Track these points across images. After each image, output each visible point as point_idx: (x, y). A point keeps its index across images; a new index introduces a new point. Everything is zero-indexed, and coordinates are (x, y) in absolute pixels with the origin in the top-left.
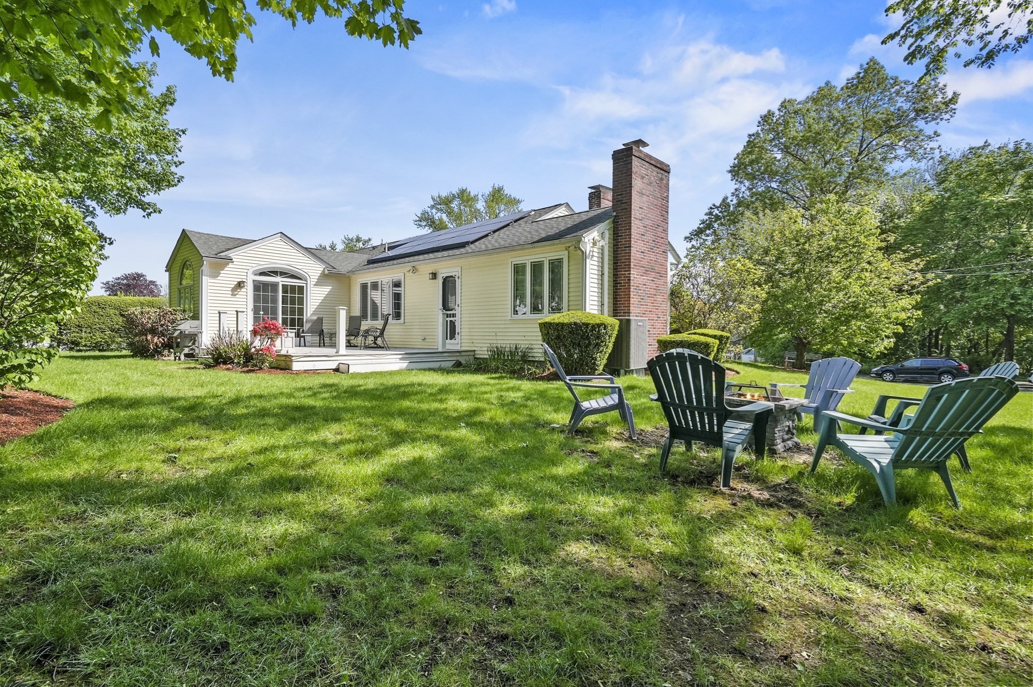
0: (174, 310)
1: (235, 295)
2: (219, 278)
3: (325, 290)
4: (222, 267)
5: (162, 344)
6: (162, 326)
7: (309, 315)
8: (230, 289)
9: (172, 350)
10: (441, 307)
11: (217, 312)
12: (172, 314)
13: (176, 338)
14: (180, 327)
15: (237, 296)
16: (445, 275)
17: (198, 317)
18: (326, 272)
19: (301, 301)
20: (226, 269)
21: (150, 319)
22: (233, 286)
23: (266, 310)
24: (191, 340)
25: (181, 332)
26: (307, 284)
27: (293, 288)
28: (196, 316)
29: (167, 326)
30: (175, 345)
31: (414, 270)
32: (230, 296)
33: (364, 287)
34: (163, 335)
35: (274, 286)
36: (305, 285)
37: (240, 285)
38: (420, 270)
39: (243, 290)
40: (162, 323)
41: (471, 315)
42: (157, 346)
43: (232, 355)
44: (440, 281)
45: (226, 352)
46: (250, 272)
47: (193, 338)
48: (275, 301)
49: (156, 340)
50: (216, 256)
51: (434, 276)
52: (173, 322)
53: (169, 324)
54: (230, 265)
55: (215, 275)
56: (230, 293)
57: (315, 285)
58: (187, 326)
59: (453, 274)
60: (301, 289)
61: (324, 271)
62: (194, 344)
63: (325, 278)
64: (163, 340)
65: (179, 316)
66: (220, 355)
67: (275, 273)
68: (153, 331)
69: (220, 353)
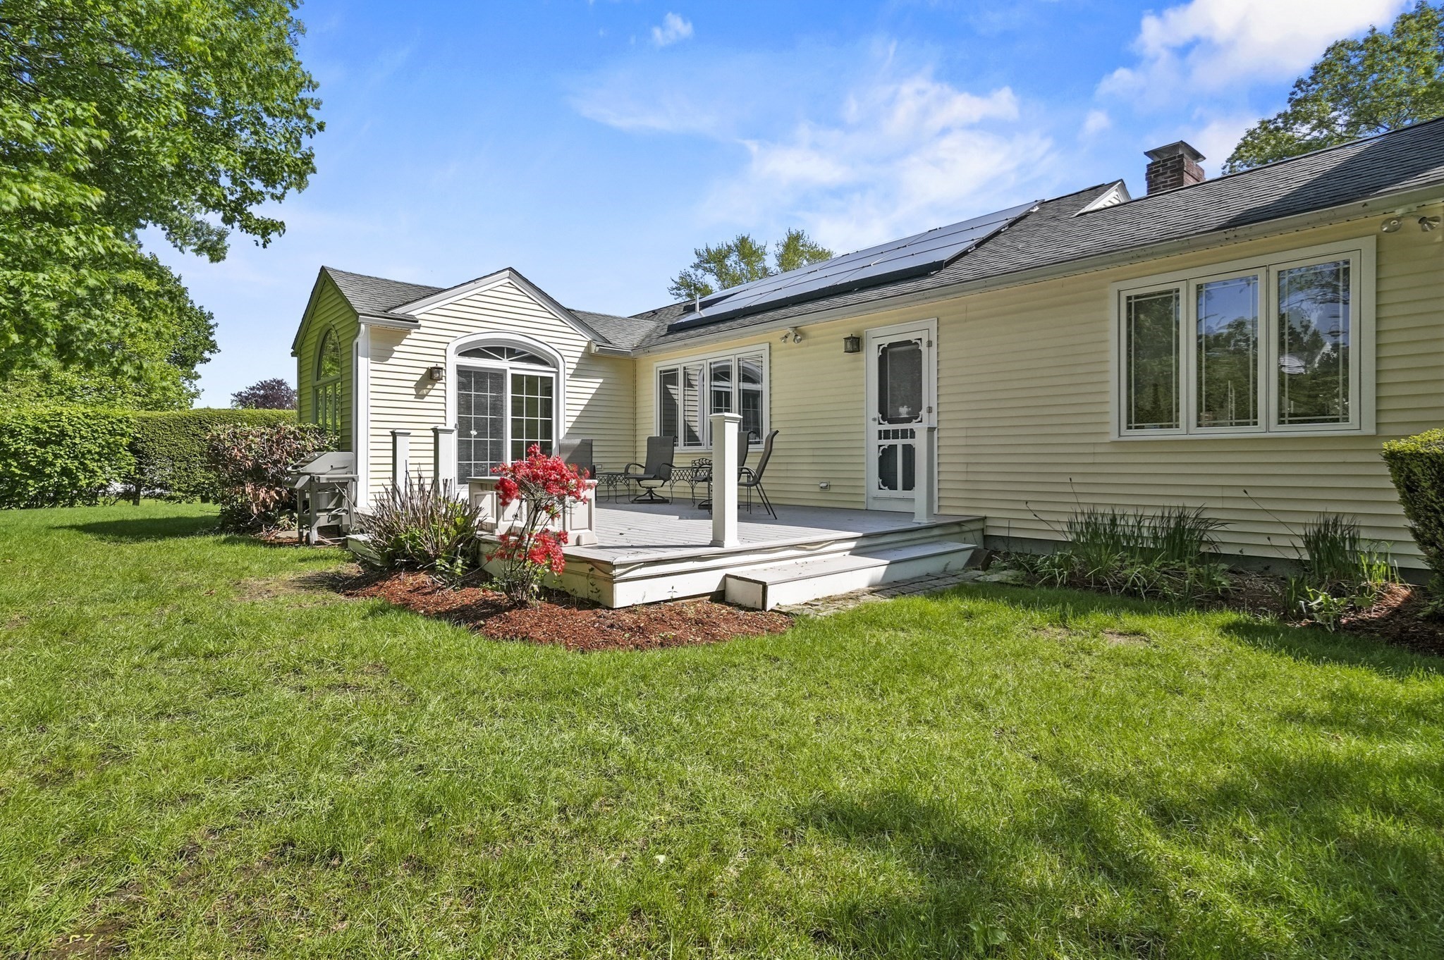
0: (301, 429)
1: (423, 396)
2: (391, 361)
3: (591, 386)
4: (397, 336)
5: (276, 502)
6: (275, 463)
7: (562, 436)
8: (412, 384)
9: (296, 515)
10: (877, 415)
11: (388, 432)
12: (296, 438)
13: (302, 491)
14: (309, 468)
15: (427, 399)
16: (886, 341)
17: (350, 444)
18: (594, 349)
19: (547, 408)
20: (405, 342)
21: (250, 449)
22: (418, 378)
23: (480, 426)
24: (334, 495)
25: (312, 480)
26: (557, 373)
27: (532, 380)
28: (346, 443)
29: (287, 464)
30: (300, 506)
31: (799, 334)
32: (412, 398)
33: (668, 378)
34: (279, 483)
35: (498, 376)
36: (553, 375)
37: (433, 375)
38: (812, 333)
39: (437, 386)
40: (276, 457)
41: (970, 433)
42: (267, 507)
43: (428, 548)
44: (871, 356)
45: (413, 538)
46: (451, 349)
47: (340, 490)
48: (497, 408)
49: (262, 494)
50: (386, 313)
51: (855, 344)
52: (299, 454)
53: (290, 460)
54: (414, 334)
55: (382, 355)
56: (413, 391)
57: (572, 376)
58: (324, 466)
59: (912, 337)
60: (547, 382)
61: (588, 348)
62: (339, 504)
63: (590, 362)
64: (278, 493)
65: (311, 442)
66: (399, 545)
67: (497, 350)
68: (257, 475)
69: (398, 540)
